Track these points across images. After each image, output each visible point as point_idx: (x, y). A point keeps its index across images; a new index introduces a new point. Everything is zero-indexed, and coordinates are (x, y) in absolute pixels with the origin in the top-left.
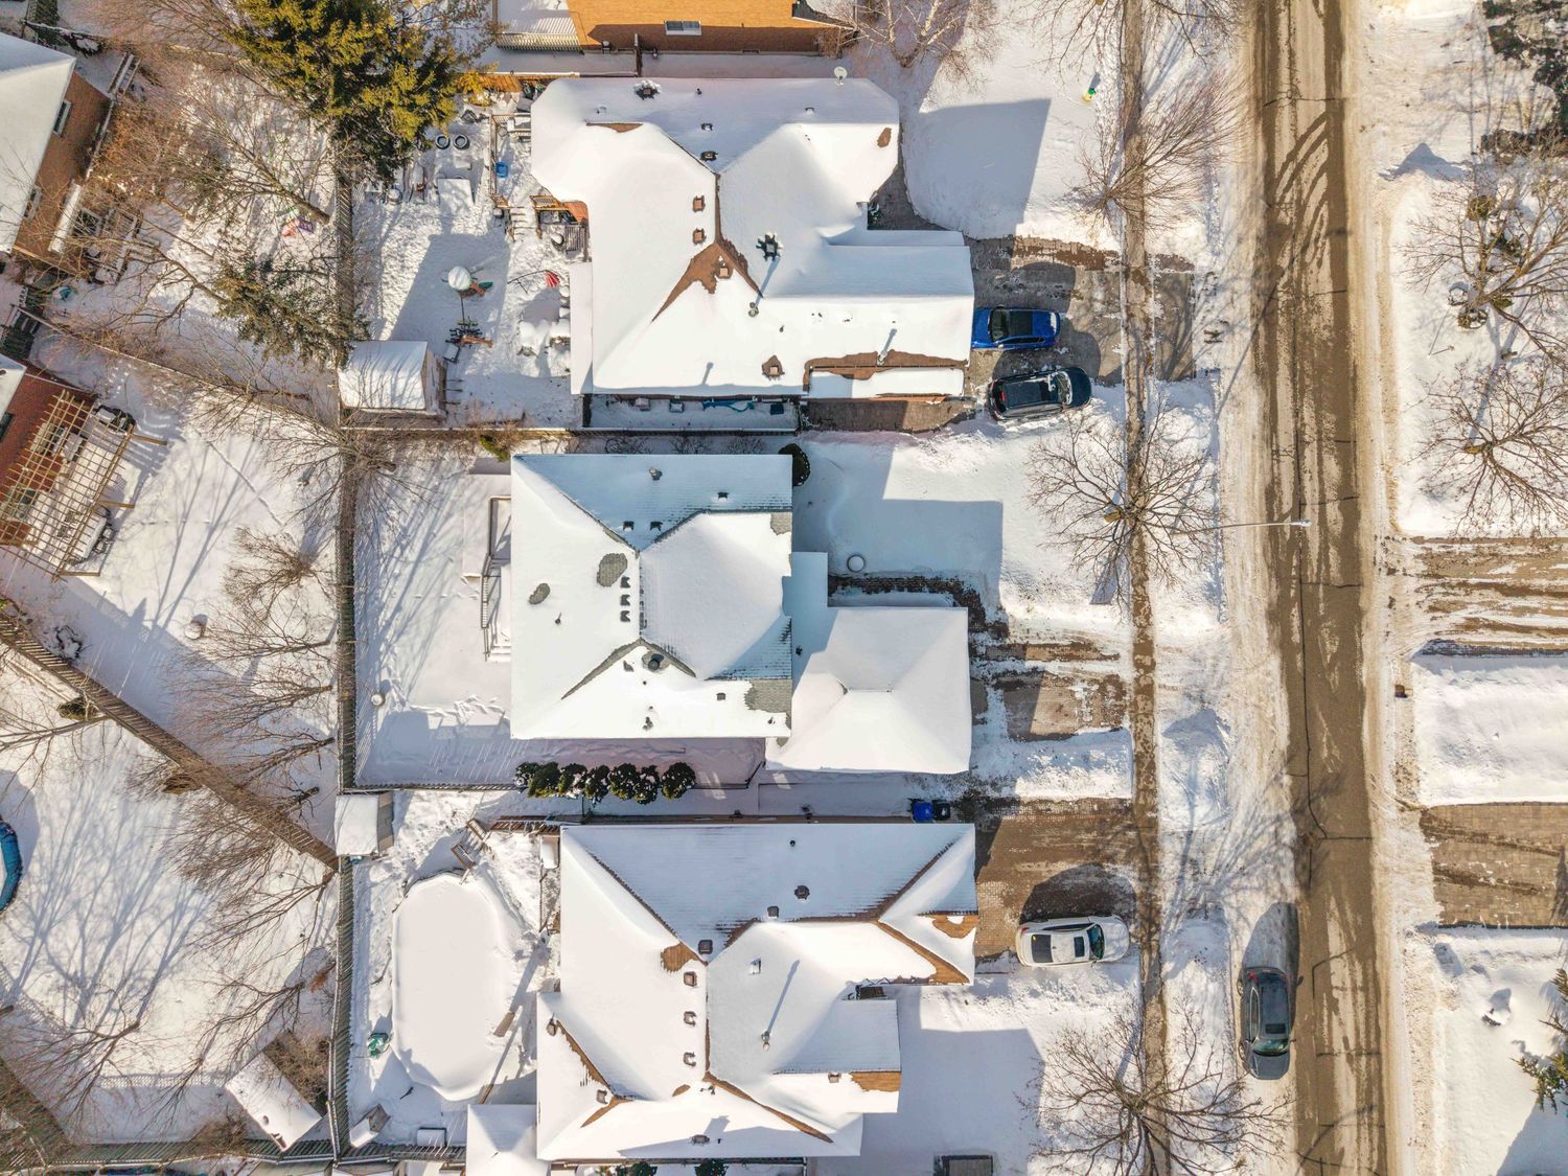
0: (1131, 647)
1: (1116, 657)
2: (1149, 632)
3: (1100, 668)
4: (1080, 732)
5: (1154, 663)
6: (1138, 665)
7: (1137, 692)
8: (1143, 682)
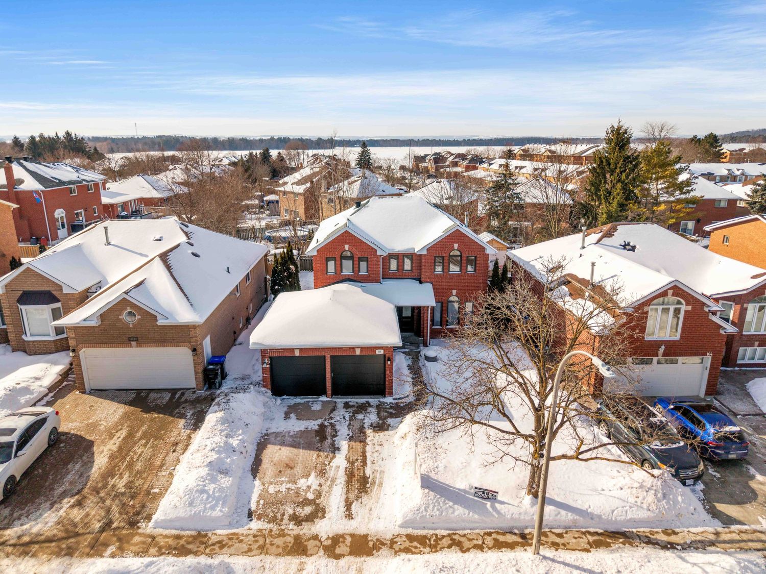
0: (362, 531)
1: (349, 516)
2: (385, 551)
3: (335, 500)
4: (257, 482)
5: (337, 557)
6: (337, 540)
7: (297, 538)
8: (311, 544)
